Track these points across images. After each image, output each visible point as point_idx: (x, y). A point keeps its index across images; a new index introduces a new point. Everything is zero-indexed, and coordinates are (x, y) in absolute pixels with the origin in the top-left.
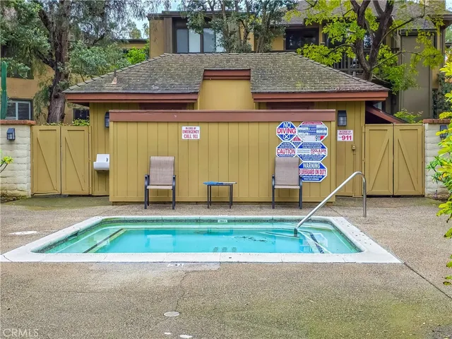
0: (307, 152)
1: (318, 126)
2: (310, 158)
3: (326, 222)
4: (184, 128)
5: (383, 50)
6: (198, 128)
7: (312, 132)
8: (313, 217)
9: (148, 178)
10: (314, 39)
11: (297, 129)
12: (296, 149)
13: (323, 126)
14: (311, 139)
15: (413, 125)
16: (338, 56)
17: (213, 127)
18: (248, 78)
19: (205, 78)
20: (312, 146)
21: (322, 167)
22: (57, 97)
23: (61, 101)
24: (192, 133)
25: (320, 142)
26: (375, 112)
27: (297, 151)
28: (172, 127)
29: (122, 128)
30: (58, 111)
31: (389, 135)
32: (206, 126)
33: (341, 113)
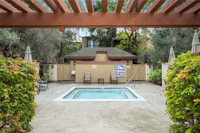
0: (121, 71)
1: (123, 65)
2: (121, 72)
3: (126, 88)
4: (93, 65)
5: (134, 46)
6: (96, 65)
7: (122, 66)
8: (124, 87)
9: (84, 77)
10: (119, 43)
11: (118, 66)
12: (118, 70)
13: (124, 65)
14: (122, 68)
15: (143, 65)
16: (125, 47)
17: (99, 65)
18: (107, 53)
19: (97, 53)
20: (122, 70)
21: (124, 75)
22: (61, 56)
23: (62, 57)
24: (94, 66)
25: (123, 69)
26: (135, 61)
27: (119, 71)
28: (90, 65)
29: (79, 65)
30: (61, 59)
31: (138, 67)
32: (98, 65)
33: (128, 62)
